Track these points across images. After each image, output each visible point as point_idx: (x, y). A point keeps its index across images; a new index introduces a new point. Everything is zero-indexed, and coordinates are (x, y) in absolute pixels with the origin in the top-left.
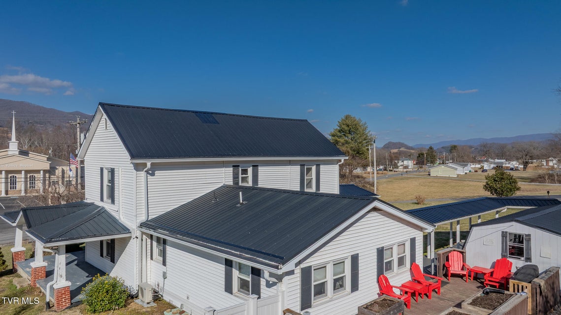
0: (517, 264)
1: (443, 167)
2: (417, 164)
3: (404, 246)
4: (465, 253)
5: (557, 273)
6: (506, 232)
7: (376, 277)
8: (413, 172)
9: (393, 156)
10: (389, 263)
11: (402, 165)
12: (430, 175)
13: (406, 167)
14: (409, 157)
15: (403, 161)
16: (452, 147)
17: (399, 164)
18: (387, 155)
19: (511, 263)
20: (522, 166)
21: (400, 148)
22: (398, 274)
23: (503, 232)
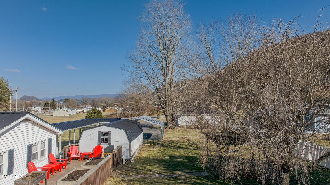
0: (104, 146)
1: (61, 110)
2: (44, 109)
3: (45, 144)
4: (79, 146)
5: (121, 147)
6: (100, 131)
7: (26, 163)
8: (41, 114)
9: (28, 104)
10: (35, 154)
11: (34, 110)
12: (52, 115)
13: (37, 111)
14: (39, 105)
15: (34, 108)
16: (66, 99)
17: (32, 110)
18: (23, 103)
19: (102, 147)
20: (103, 110)
21: (32, 100)
22: (40, 161)
23: (98, 132)
